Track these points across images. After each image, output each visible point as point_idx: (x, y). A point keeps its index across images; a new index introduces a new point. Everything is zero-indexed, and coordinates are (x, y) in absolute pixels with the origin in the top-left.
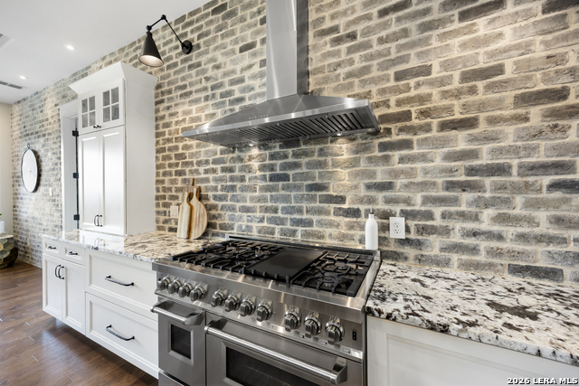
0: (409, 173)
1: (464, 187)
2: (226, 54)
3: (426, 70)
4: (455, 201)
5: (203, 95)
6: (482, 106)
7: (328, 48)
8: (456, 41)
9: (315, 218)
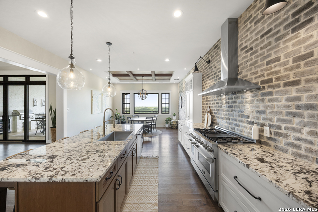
0: (272, 107)
1: (294, 115)
3: (278, 59)
4: (290, 122)
6: (302, 74)
7: (244, 55)
8: (291, 43)
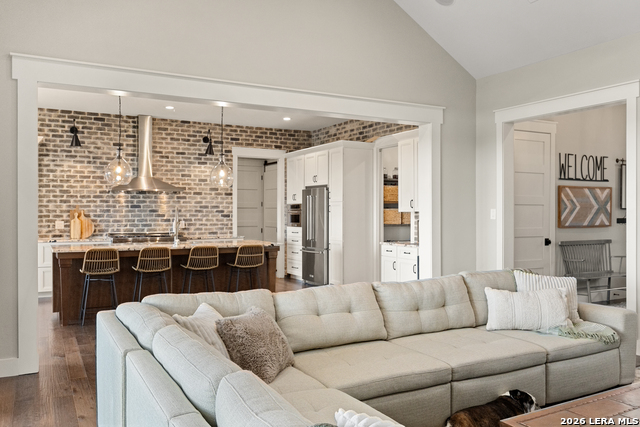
0: (186, 207)
2: (105, 144)
4: (197, 215)
5: (86, 160)
8: (197, 170)
9: (153, 223)
